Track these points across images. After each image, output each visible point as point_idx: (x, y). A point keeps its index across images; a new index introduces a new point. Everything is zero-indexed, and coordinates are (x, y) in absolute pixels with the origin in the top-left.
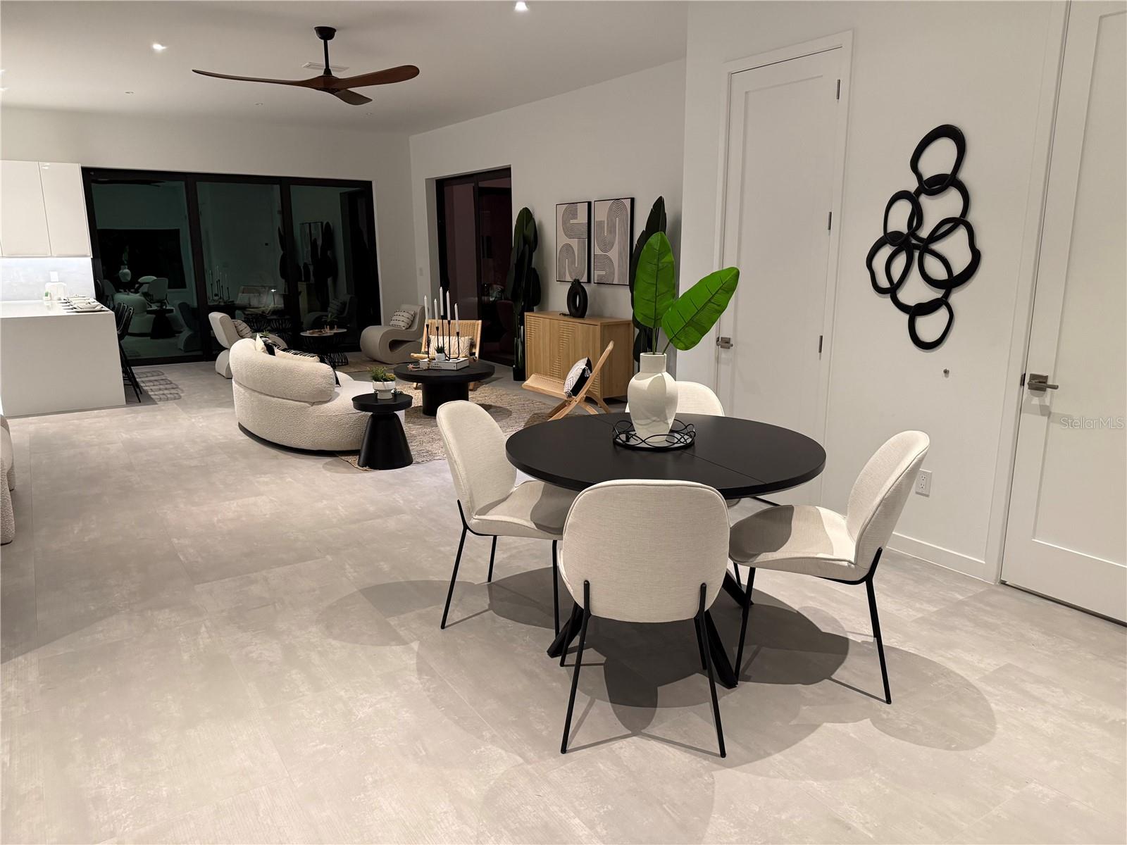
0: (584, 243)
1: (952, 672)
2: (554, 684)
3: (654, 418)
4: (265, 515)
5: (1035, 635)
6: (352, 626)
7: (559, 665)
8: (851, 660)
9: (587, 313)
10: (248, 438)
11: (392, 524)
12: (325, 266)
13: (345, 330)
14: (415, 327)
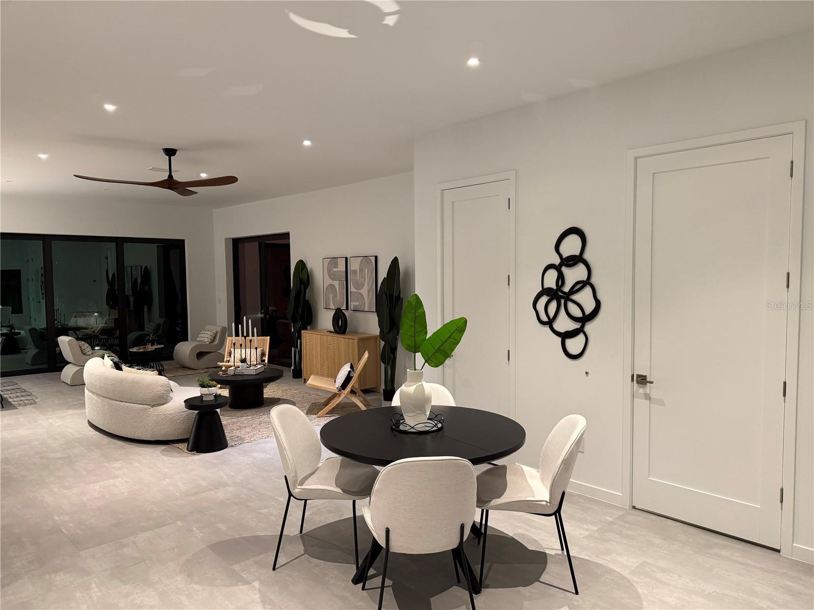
0: (344, 283)
1: (612, 569)
2: (360, 603)
3: (418, 412)
4: (124, 493)
5: (657, 541)
6: (207, 574)
7: (361, 590)
8: (550, 567)
9: (347, 330)
10: (98, 433)
11: (221, 495)
12: (143, 297)
13: (163, 346)
14: (217, 342)
